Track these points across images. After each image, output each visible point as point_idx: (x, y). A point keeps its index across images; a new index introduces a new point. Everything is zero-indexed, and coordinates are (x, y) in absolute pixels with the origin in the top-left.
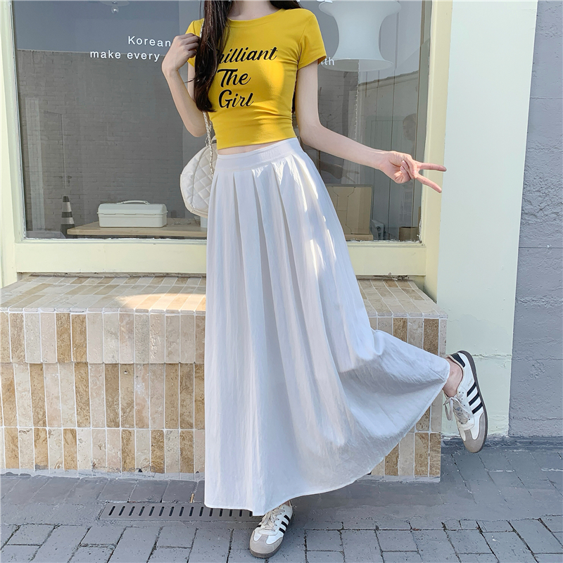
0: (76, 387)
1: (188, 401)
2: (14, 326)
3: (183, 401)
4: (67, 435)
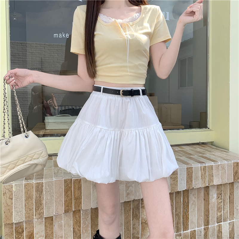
0: (73, 229)
1: (137, 224)
2: (37, 191)
3: (134, 225)
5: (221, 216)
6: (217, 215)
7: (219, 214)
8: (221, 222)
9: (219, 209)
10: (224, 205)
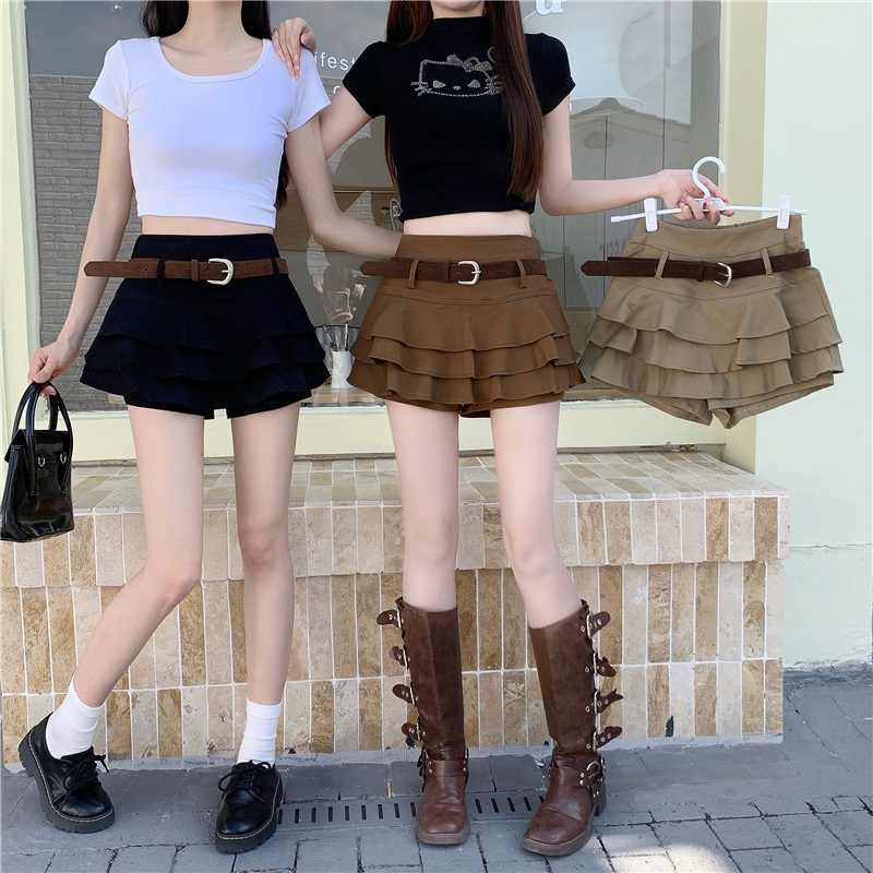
0: (181, 618)
1: (371, 630)
3: (362, 629)
4: (165, 701)
5: (665, 643)
6: (650, 639)
7: (658, 638)
8: (668, 660)
9: (657, 624)
10: (677, 616)
